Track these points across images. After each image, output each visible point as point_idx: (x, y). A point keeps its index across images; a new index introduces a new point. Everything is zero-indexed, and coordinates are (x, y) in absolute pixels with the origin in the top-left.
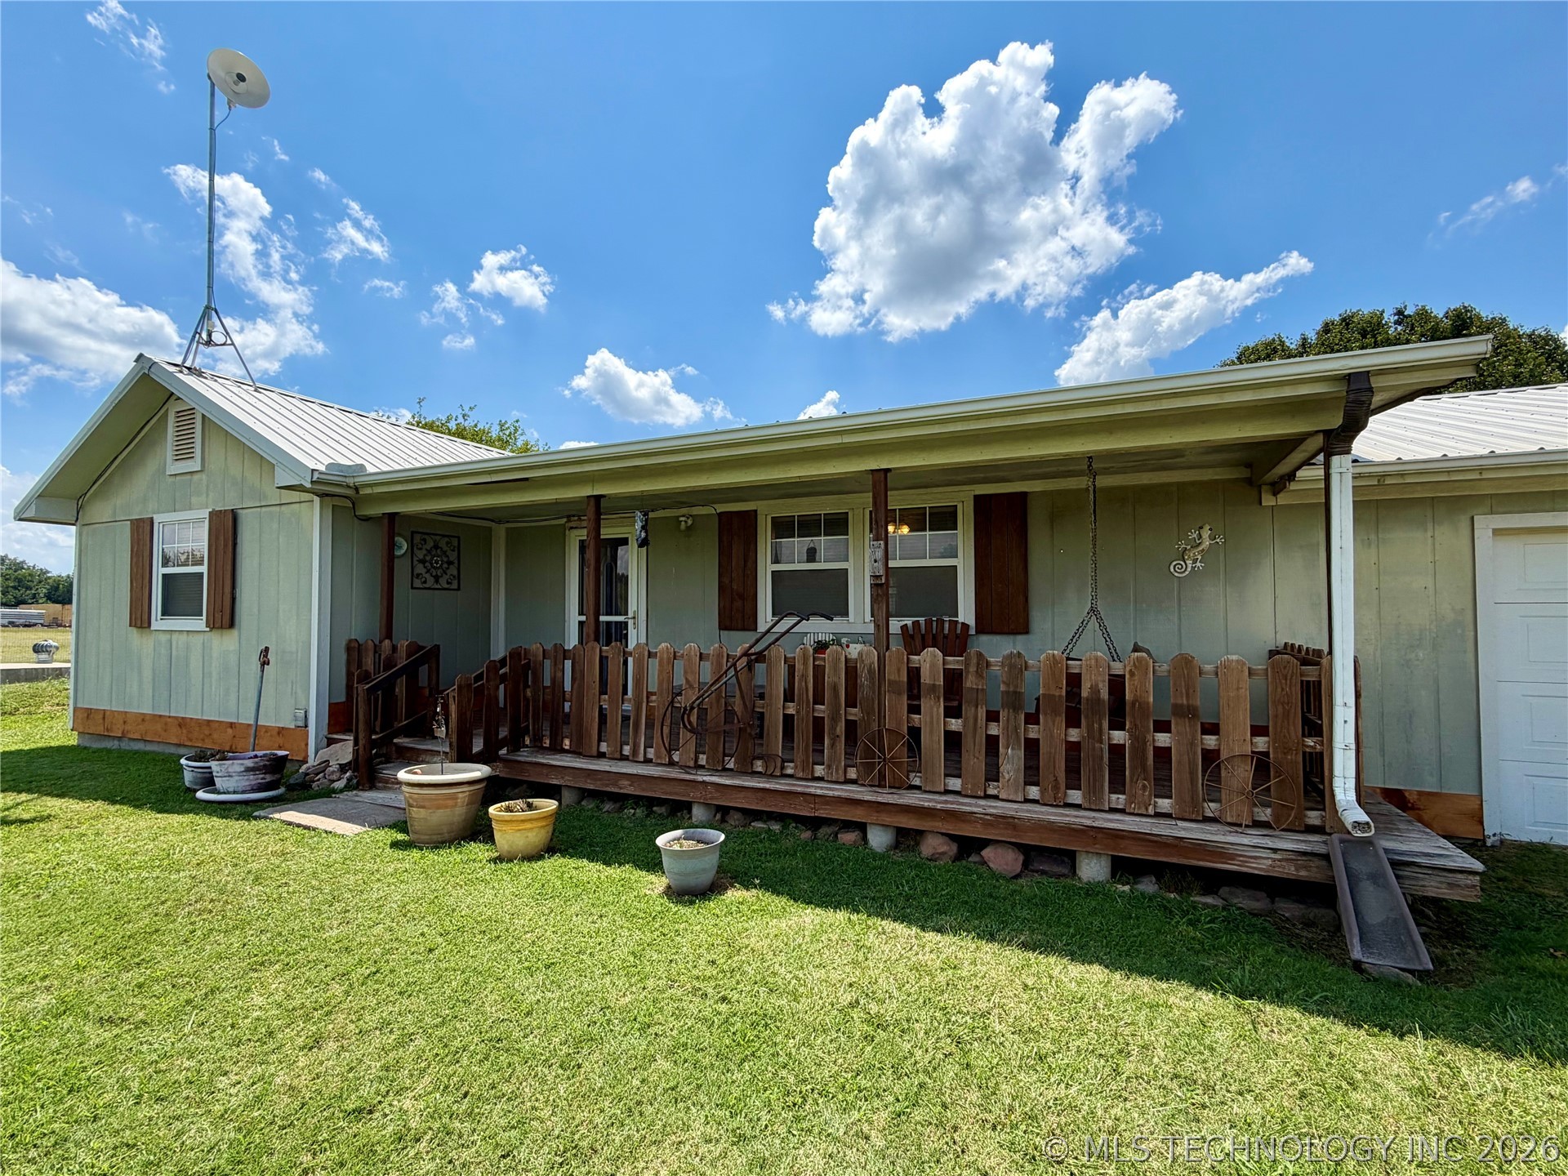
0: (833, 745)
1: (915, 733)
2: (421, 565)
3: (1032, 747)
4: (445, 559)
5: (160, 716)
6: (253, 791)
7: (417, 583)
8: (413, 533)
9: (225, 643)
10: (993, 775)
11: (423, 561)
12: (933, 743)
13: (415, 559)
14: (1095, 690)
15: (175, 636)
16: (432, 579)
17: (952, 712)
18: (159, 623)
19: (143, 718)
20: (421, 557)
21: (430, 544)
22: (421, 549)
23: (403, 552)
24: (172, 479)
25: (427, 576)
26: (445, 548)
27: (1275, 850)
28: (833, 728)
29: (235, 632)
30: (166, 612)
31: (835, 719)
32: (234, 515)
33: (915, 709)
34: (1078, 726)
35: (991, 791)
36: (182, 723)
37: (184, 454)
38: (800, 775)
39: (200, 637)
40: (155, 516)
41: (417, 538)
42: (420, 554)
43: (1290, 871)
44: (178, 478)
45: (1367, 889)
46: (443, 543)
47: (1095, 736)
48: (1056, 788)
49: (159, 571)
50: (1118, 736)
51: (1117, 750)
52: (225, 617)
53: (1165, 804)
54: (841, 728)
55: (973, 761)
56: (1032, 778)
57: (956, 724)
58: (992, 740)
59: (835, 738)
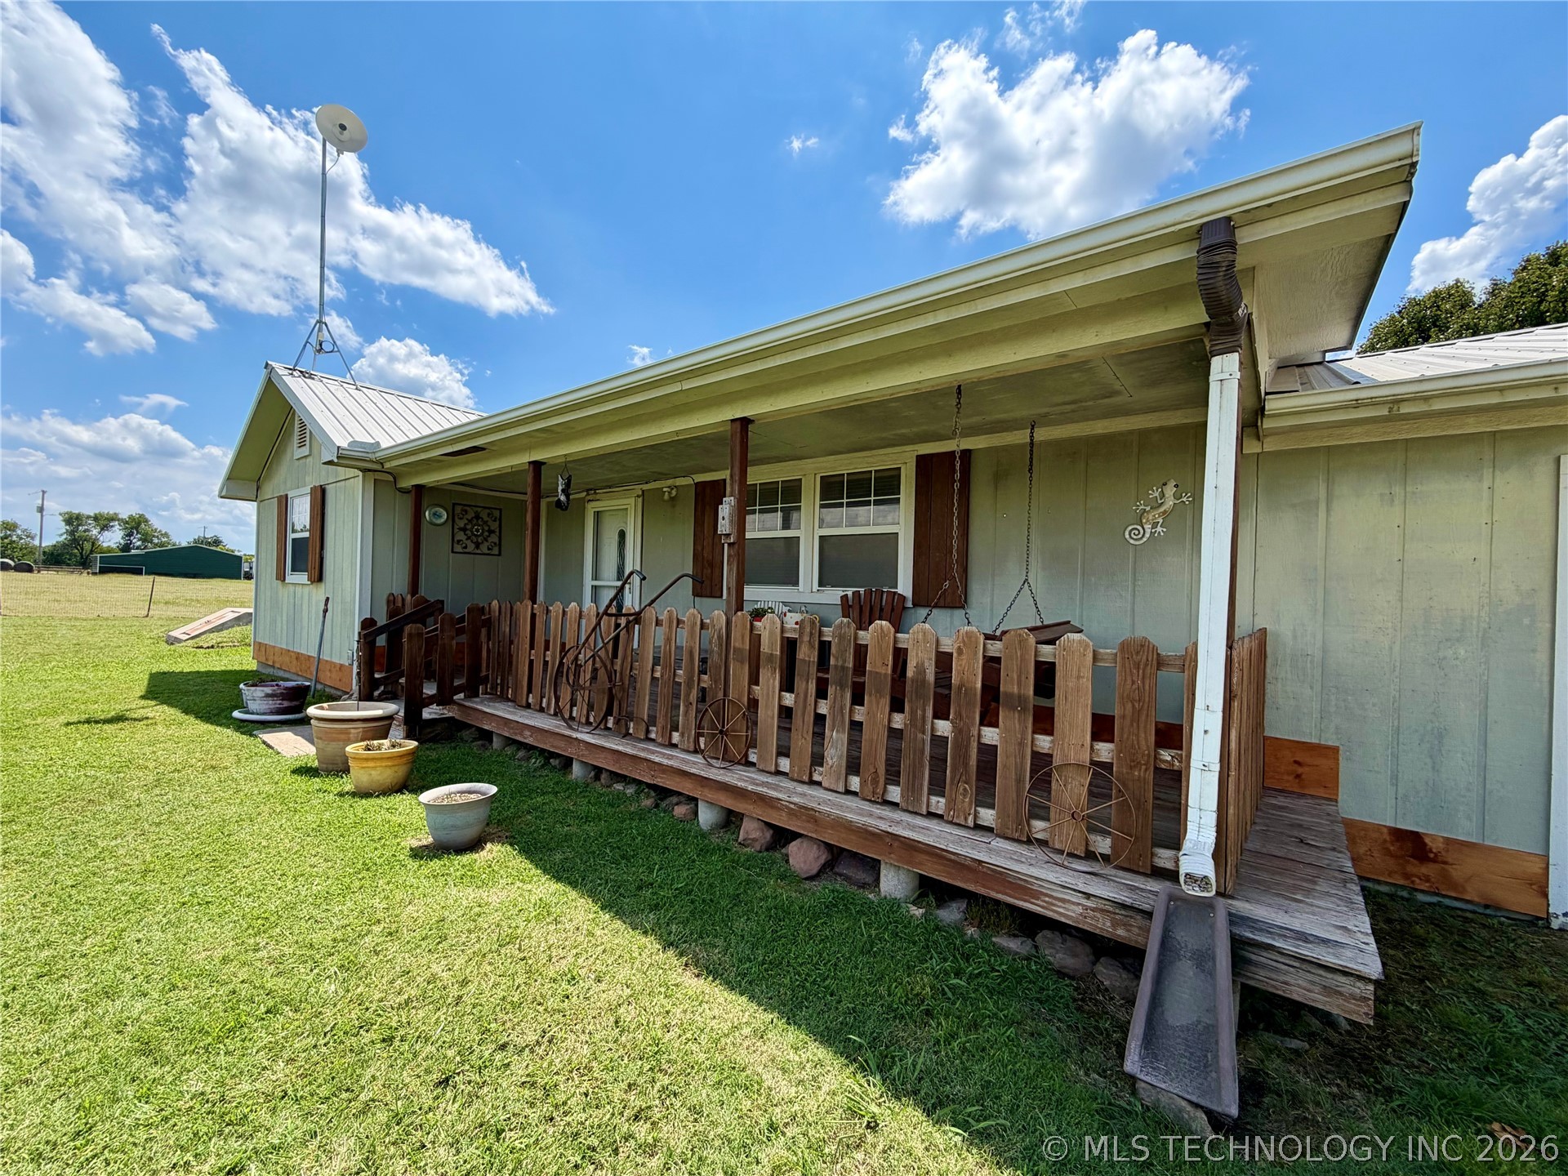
0: (686, 713)
1: (753, 703)
2: (462, 533)
3: (856, 731)
4: (486, 528)
6: (272, 713)
7: (458, 548)
8: (454, 504)
9: (318, 594)
10: (818, 760)
11: (464, 530)
12: (768, 716)
13: (456, 527)
14: (921, 669)
15: (295, 588)
16: (473, 546)
17: (788, 685)
19: (281, 651)
20: (462, 526)
21: (471, 515)
22: (461, 519)
23: (442, 520)
24: (297, 463)
25: (469, 542)
26: (486, 518)
27: (1088, 896)
28: (688, 695)
29: (323, 584)
30: (294, 570)
31: (689, 685)
32: (323, 491)
33: (754, 680)
34: (902, 711)
35: (816, 777)
36: (299, 656)
37: (302, 445)
38: (660, 740)
39: (306, 588)
41: (458, 509)
42: (461, 524)
43: (1102, 925)
44: (299, 461)
45: (1185, 971)
46: (484, 515)
47: (917, 724)
48: (875, 782)
49: (291, 536)
50: (944, 727)
51: (939, 742)
52: (318, 573)
53: (987, 816)
54: (694, 695)
55: (802, 742)
56: (853, 767)
57: (789, 699)
58: (820, 719)
59: (688, 704)
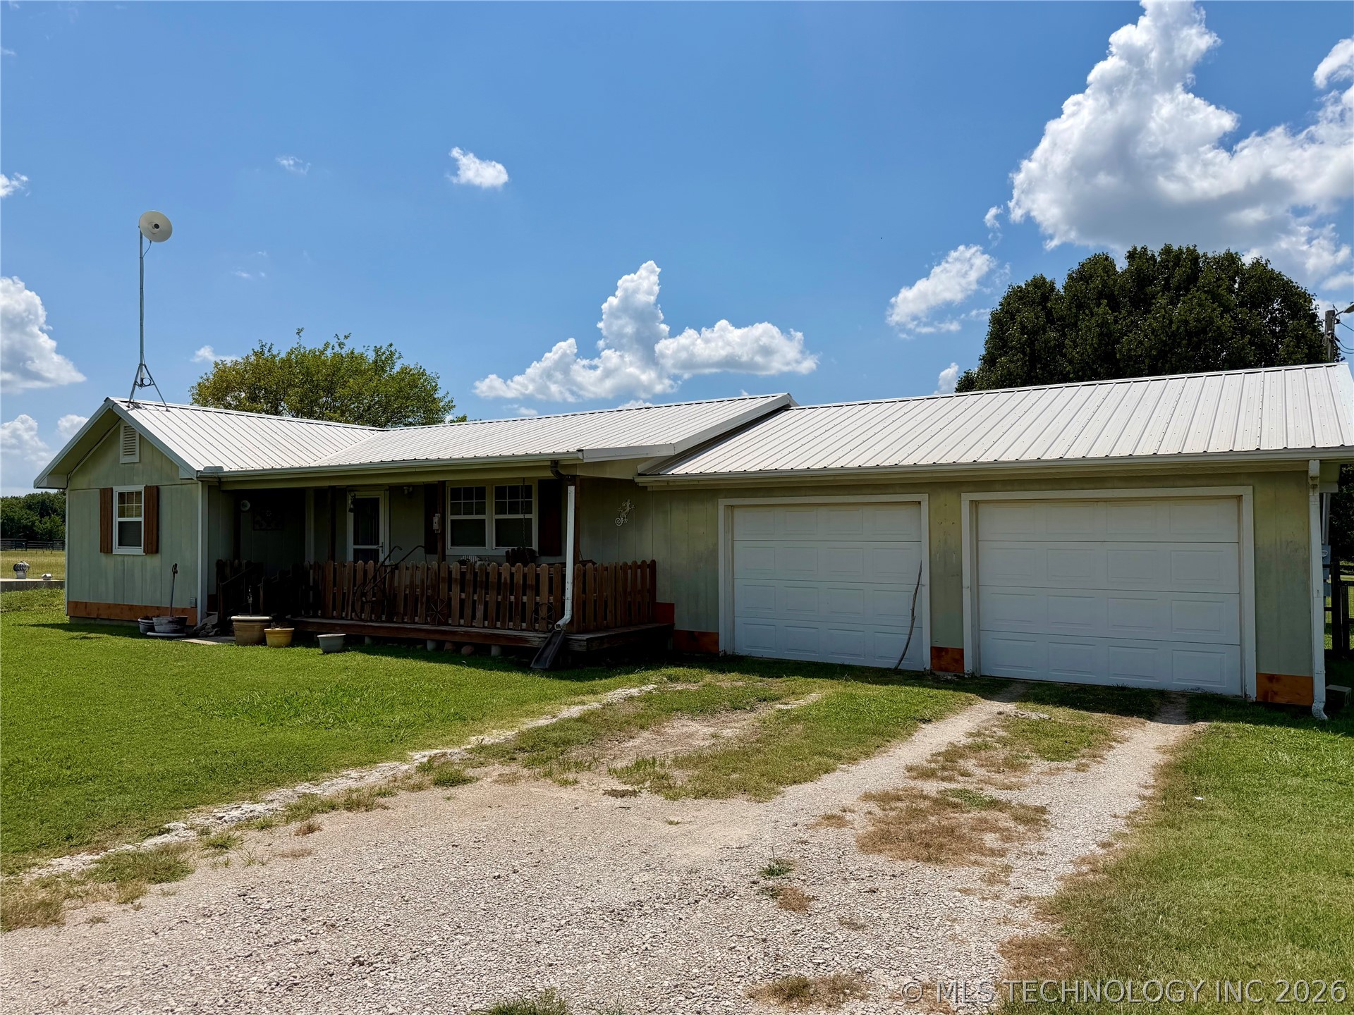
0: (421, 607)
1: (450, 599)
2: (259, 516)
3: (486, 603)
5: (119, 605)
6: (172, 632)
7: (256, 526)
8: (254, 497)
9: (153, 562)
10: (474, 617)
11: (260, 514)
12: (455, 604)
13: (255, 512)
14: (505, 578)
15: (126, 558)
16: (266, 524)
17: (462, 590)
18: (117, 550)
19: (109, 606)
20: (260, 511)
22: (258, 506)
23: (247, 509)
24: (123, 466)
25: (263, 522)
28: (421, 599)
29: (158, 556)
30: (121, 543)
31: (422, 595)
32: (158, 488)
33: (450, 589)
34: (500, 595)
35: (474, 624)
37: (129, 452)
38: (409, 621)
39: (141, 558)
40: (114, 487)
41: (257, 499)
44: (126, 465)
47: (505, 598)
48: (493, 620)
49: (117, 520)
50: (512, 598)
51: (511, 603)
52: (153, 547)
53: (524, 625)
54: (424, 599)
55: (468, 611)
56: (485, 618)
57: (463, 595)
58: (474, 602)
59: (422, 604)
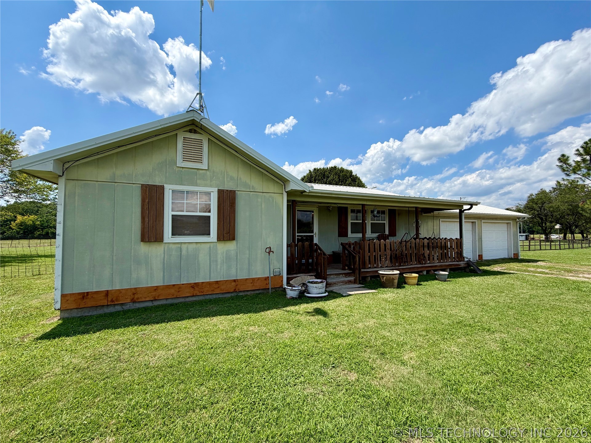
5: (174, 285)
15: (183, 245)
17: (428, 250)
18: (171, 239)
19: (156, 288)
32: (235, 193)
33: (423, 250)
35: (434, 262)
36: (195, 286)
37: (192, 159)
40: (165, 185)
49: (170, 214)
53: (450, 260)
54: (414, 254)
55: (431, 258)
56: (437, 259)
